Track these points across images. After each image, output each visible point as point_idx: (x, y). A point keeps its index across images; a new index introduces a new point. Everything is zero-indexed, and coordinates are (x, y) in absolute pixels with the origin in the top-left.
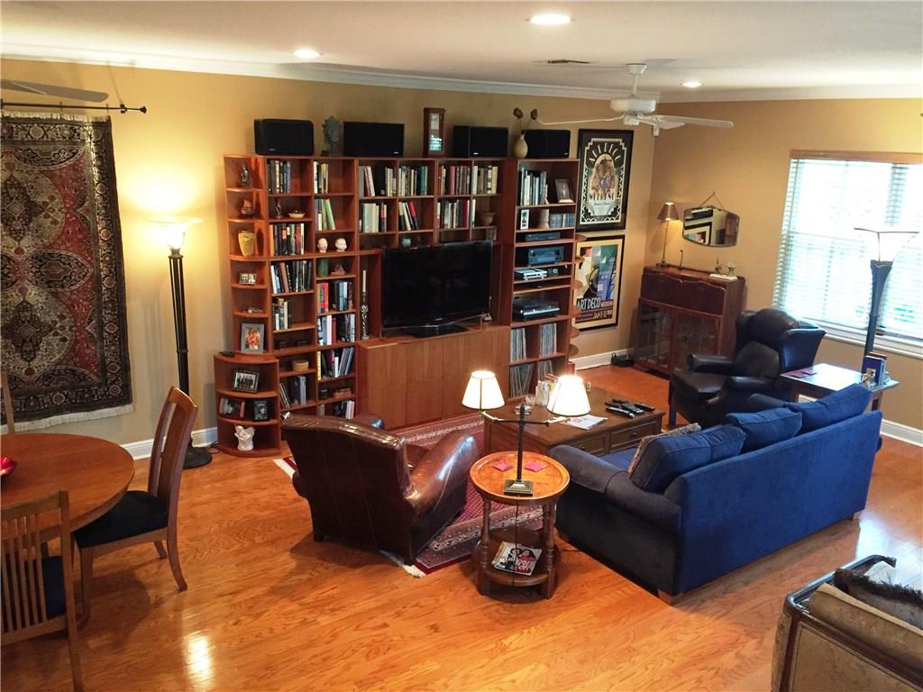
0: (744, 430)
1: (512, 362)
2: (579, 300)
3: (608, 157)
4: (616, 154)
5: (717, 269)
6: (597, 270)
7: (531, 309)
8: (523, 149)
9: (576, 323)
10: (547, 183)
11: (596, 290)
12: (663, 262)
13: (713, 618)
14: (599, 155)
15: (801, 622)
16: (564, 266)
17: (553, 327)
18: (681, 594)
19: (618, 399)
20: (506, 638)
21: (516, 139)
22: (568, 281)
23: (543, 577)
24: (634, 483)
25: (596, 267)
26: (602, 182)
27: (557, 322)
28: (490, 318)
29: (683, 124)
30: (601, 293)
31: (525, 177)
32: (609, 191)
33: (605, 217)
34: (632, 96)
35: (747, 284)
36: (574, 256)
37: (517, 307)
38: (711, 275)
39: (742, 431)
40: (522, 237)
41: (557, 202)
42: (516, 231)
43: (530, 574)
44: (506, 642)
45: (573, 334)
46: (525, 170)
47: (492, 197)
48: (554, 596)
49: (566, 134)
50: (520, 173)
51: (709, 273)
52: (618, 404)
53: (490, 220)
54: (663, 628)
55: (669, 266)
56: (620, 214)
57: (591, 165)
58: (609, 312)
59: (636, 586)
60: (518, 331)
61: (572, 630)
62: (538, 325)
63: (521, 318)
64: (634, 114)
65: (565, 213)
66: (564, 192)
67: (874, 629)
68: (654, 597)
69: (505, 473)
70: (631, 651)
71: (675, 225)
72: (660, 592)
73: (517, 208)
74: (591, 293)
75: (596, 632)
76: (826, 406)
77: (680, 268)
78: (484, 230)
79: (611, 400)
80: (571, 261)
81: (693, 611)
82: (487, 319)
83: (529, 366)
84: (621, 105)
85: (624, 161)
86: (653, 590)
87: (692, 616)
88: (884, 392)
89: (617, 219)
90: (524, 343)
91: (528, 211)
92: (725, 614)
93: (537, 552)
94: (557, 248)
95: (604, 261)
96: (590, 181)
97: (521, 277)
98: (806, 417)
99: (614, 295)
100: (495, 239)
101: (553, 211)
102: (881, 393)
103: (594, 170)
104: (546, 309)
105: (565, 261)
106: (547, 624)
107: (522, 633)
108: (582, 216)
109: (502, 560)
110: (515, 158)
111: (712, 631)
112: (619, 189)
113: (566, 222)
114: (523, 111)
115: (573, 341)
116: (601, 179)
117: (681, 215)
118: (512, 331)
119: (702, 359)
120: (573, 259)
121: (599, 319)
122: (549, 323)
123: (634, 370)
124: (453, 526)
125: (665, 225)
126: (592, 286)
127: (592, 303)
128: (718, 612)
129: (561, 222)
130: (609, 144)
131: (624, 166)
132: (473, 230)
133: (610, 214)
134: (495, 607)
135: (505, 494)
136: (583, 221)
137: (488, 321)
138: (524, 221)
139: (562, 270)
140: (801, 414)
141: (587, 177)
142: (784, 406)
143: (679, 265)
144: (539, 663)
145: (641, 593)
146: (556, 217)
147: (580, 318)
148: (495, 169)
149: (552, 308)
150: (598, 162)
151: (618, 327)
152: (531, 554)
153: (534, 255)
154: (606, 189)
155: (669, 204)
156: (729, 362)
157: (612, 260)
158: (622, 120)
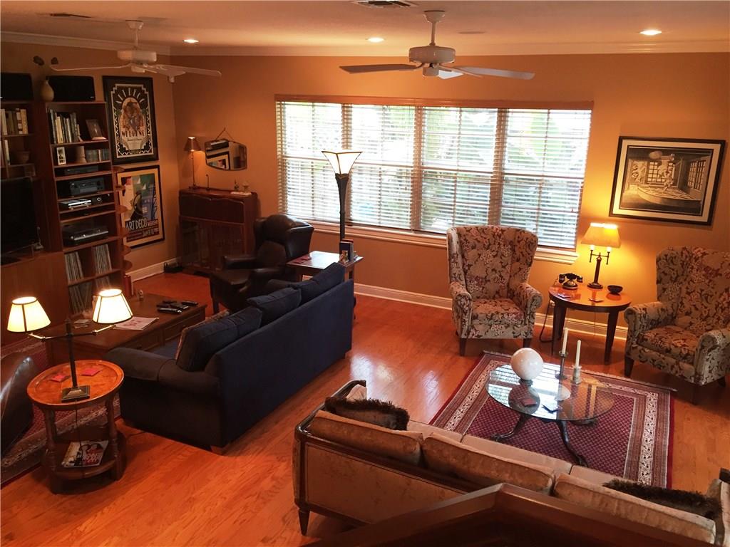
0: (261, 309)
1: (70, 283)
2: (127, 222)
3: (134, 100)
4: (140, 97)
5: (235, 188)
6: (139, 196)
7: (81, 235)
8: (50, 94)
9: (128, 241)
10: (77, 123)
11: (141, 212)
12: (194, 185)
13: (255, 455)
14: (125, 99)
15: (307, 443)
16: (106, 195)
17: (105, 248)
18: (228, 445)
19: (166, 300)
20: (81, 525)
21: (41, 84)
22: (112, 207)
23: (110, 464)
24: (180, 367)
25: (138, 193)
26: (131, 121)
27: (107, 243)
28: (41, 247)
29: (184, 73)
30: (146, 214)
31: (55, 119)
32: (139, 128)
33: (139, 150)
34: (135, 48)
35: (259, 197)
36: (114, 185)
37: (67, 235)
38: (232, 193)
39: (259, 310)
40: (61, 171)
41: (90, 139)
42: (54, 167)
43: (98, 464)
44: (81, 528)
45: (126, 251)
46: (54, 112)
47: (24, 137)
48: (124, 477)
49: (90, 80)
50: (49, 114)
51: (230, 191)
52: (168, 305)
53: (27, 158)
54: (217, 475)
55: (199, 188)
56: (151, 147)
57: (119, 107)
58: (156, 229)
59: (193, 447)
60: (71, 255)
61: (142, 500)
62: (89, 248)
63: (73, 243)
64: (140, 63)
65: (99, 149)
66: (96, 131)
67: (352, 434)
68: (209, 453)
69: (63, 384)
70: (192, 501)
71: (200, 155)
72: (213, 448)
73: (51, 146)
74: (137, 215)
75: (162, 495)
76: (317, 282)
77: (208, 189)
78: (22, 167)
79: (161, 302)
80: (112, 190)
81: (239, 455)
82: (38, 248)
83: (88, 284)
84: (127, 55)
85: (148, 103)
86: (207, 447)
87: (239, 459)
88: (356, 265)
89: (151, 152)
90: (80, 265)
91: (63, 148)
92: (262, 450)
93: (104, 444)
94: (97, 180)
95: (144, 188)
96: (120, 122)
97: (67, 207)
98: (303, 292)
99: (158, 215)
100: (34, 174)
101: (88, 147)
102: (353, 266)
103: (122, 111)
104: (96, 233)
105: (106, 189)
106: (119, 501)
107: (96, 516)
108: (118, 150)
109: (72, 459)
110: (42, 101)
111: (253, 466)
112: (148, 128)
113: (102, 157)
114: (44, 59)
115: (127, 258)
116: (130, 119)
117: (202, 146)
118: (66, 256)
119: (232, 259)
120: (114, 188)
121: (148, 236)
122: (100, 245)
123: (183, 275)
124: (22, 440)
125: (191, 156)
126: (137, 209)
127: (139, 224)
128: (258, 449)
129: (99, 157)
130: (132, 89)
131: (149, 107)
132: (9, 168)
133: (143, 148)
134: (68, 501)
135: (63, 402)
136: (119, 155)
137: (39, 250)
138: (61, 158)
139: (105, 198)
140: (300, 290)
141: (117, 117)
142: (289, 286)
143: (207, 186)
144: (113, 537)
145: (197, 452)
146: (92, 153)
147: (130, 238)
148: (23, 111)
149: (102, 231)
150: (125, 103)
151: (165, 241)
152: (99, 447)
153: (75, 186)
154: (136, 128)
155: (192, 138)
156: (252, 258)
157: (152, 186)
158: (130, 68)
